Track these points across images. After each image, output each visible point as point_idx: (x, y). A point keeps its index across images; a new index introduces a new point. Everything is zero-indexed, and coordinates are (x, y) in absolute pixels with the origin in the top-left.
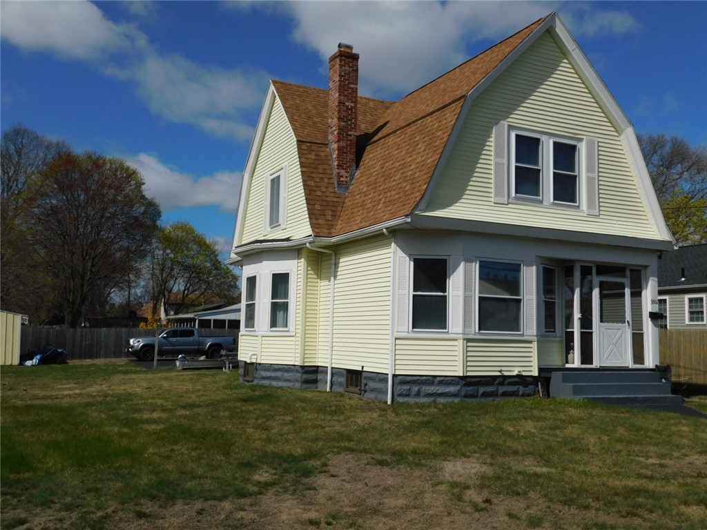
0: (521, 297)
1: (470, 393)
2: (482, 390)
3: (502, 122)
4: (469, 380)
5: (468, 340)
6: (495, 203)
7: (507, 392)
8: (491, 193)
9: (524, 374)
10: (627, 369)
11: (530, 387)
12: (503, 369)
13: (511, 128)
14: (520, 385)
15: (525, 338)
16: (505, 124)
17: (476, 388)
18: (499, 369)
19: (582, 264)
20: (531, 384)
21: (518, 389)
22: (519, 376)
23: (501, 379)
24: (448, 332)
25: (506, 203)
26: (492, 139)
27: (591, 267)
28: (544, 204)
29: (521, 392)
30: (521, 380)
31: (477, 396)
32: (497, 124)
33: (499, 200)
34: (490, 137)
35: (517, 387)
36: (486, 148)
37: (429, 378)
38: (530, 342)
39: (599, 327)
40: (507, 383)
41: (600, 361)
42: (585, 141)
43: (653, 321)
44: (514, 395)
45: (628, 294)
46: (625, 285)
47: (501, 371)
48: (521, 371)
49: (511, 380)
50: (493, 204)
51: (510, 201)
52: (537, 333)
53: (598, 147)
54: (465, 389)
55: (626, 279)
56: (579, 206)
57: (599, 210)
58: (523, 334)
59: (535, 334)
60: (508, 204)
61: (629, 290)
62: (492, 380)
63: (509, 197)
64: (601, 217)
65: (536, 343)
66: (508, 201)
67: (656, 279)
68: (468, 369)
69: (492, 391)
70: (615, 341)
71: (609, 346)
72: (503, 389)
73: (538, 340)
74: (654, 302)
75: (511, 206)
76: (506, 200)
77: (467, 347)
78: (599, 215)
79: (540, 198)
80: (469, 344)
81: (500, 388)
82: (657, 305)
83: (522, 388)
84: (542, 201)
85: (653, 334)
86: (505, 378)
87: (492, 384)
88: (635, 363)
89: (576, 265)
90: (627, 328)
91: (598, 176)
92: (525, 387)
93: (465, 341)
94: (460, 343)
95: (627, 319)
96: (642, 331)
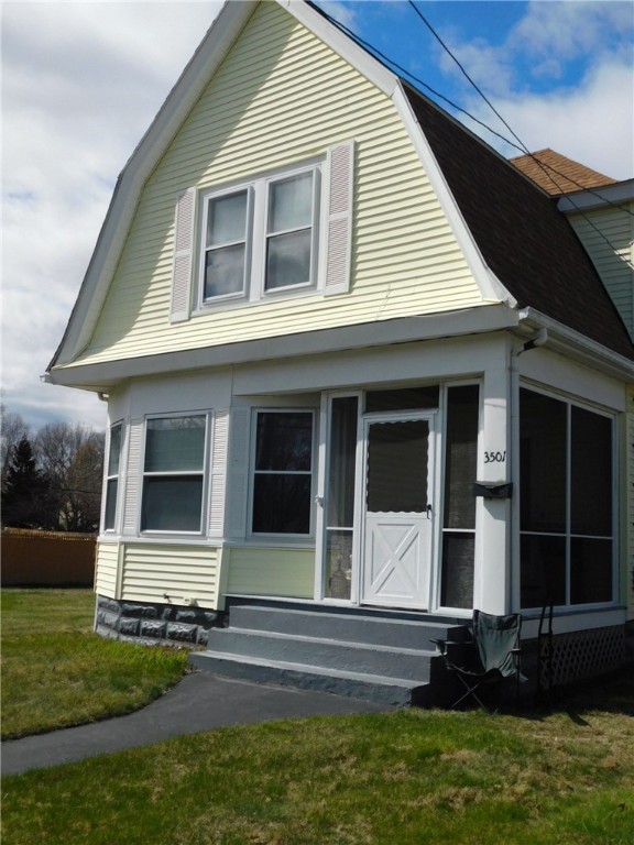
0: (203, 472)
1: (127, 627)
2: (144, 624)
3: (189, 190)
4: (127, 606)
5: (127, 545)
6: (173, 323)
7: (175, 632)
8: (167, 309)
9: (200, 604)
10: (419, 616)
11: (213, 628)
12: (169, 593)
13: (201, 193)
14: (199, 624)
15: (209, 542)
16: (192, 191)
17: (136, 620)
18: (162, 592)
19: (337, 395)
20: (214, 623)
21: (196, 629)
22: (194, 607)
23: (169, 611)
24: (116, 532)
25: (187, 318)
27: (357, 398)
28: (251, 300)
29: (198, 637)
30: (198, 615)
31: (137, 634)
32: (181, 197)
33: (177, 316)
34: (173, 221)
35: (195, 626)
37: (106, 599)
38: (214, 549)
39: (364, 520)
40: (177, 617)
41: (362, 592)
42: (329, 156)
43: (494, 503)
44: (188, 641)
45: (435, 444)
46: (431, 426)
47: (167, 597)
48: (196, 600)
49: (182, 613)
50: (169, 326)
51: (194, 314)
52: (226, 534)
53: (356, 153)
54: (125, 620)
55: (434, 411)
56: (314, 286)
57: (352, 282)
58: (204, 535)
59: (221, 534)
60: (190, 319)
61: (439, 436)
62: (157, 611)
63: (193, 307)
64: (355, 293)
65: (220, 551)
66: (190, 313)
67: (503, 402)
68: (126, 589)
69: (156, 630)
70: (398, 551)
71: (386, 561)
72: (173, 627)
73: (225, 546)
74: (495, 458)
75: (193, 321)
76: (187, 313)
77: (125, 555)
78: (351, 290)
79: (243, 293)
80: (129, 551)
81: (170, 624)
82: (503, 465)
83: (201, 630)
84: (247, 297)
85: (491, 534)
86: (176, 608)
87: (158, 617)
88: (443, 604)
89: (323, 398)
90: (429, 523)
91: (355, 213)
92: (206, 629)
93: (123, 546)
94: (116, 549)
95: (430, 502)
96: (474, 527)
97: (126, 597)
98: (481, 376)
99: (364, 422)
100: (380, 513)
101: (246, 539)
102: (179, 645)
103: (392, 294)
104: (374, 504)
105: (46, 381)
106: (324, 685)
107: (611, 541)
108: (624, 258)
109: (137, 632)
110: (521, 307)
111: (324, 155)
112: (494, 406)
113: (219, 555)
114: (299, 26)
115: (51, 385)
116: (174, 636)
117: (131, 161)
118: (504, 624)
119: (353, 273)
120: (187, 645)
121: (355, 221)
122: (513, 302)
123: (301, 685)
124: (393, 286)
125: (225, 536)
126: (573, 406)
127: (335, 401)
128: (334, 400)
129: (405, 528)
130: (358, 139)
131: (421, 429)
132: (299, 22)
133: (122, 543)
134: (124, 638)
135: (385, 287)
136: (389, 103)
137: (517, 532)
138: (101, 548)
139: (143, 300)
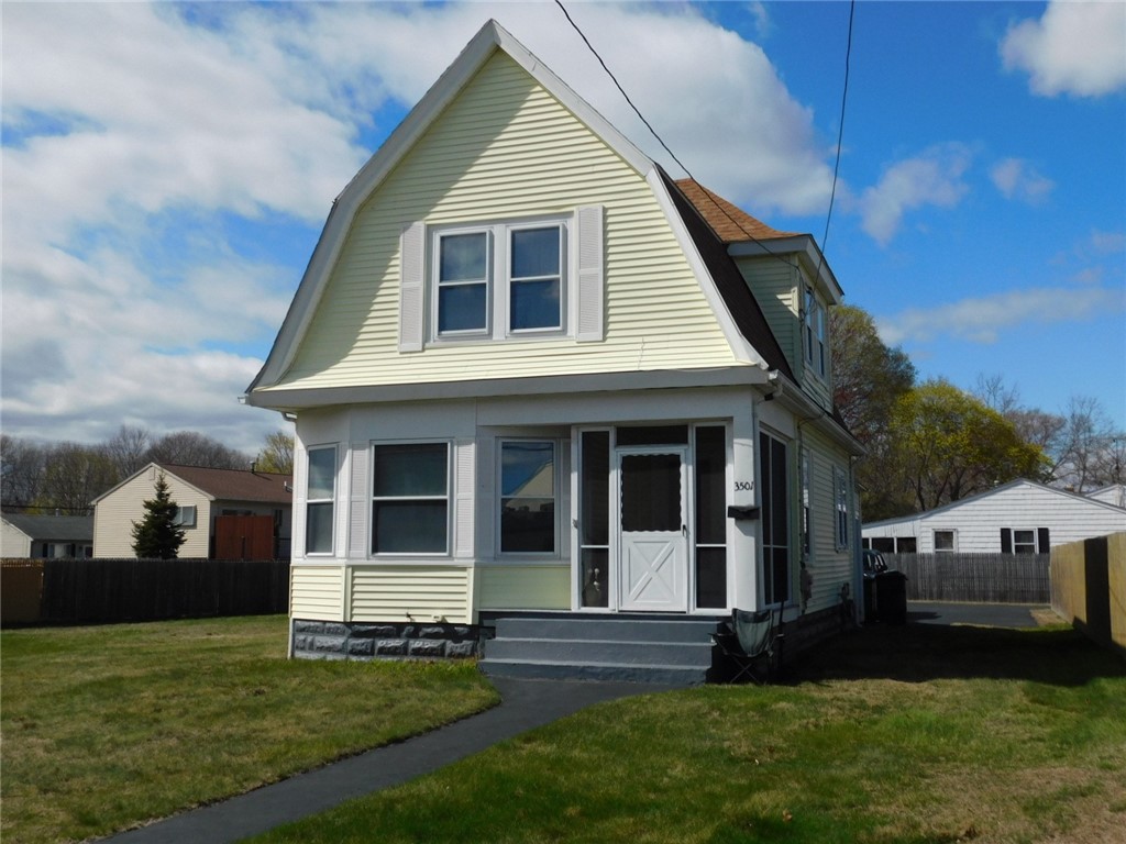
0: (447, 497)
1: (359, 648)
2: (380, 643)
3: (416, 223)
4: (357, 627)
5: (355, 568)
6: (401, 353)
7: (420, 649)
8: (395, 338)
9: (450, 621)
10: (681, 616)
11: (465, 642)
12: (411, 612)
13: (430, 229)
14: (448, 639)
15: (455, 562)
16: (419, 227)
17: (369, 640)
18: (404, 612)
19: (586, 430)
20: (467, 637)
21: (444, 644)
22: (443, 624)
23: (412, 628)
24: (334, 556)
25: (420, 349)
26: (398, 255)
27: (608, 432)
28: (494, 338)
29: (448, 651)
30: (447, 630)
31: (372, 654)
32: (405, 229)
33: (407, 346)
34: (396, 252)
35: (442, 641)
36: (390, 270)
37: (317, 624)
38: (464, 569)
39: (620, 540)
40: (421, 634)
41: (621, 600)
42: (576, 214)
43: (742, 523)
44: (436, 655)
45: (687, 474)
46: (682, 459)
47: (409, 616)
48: (444, 617)
49: (429, 630)
50: (397, 355)
51: (427, 345)
52: (477, 554)
53: (605, 217)
54: (353, 641)
55: (685, 447)
56: (564, 331)
57: (605, 331)
58: (450, 556)
59: (472, 555)
60: (423, 350)
61: (691, 468)
62: (396, 629)
63: (426, 338)
64: (608, 341)
65: (472, 571)
66: (423, 345)
67: (750, 442)
68: (355, 611)
69: (396, 648)
70: (655, 563)
71: (642, 574)
72: (416, 644)
73: (477, 566)
74: (745, 487)
75: (427, 352)
76: (421, 345)
77: (353, 578)
78: (604, 339)
79: (485, 330)
80: (356, 574)
81: (411, 641)
82: (752, 492)
83: (450, 644)
84: (490, 334)
85: (740, 548)
86: (419, 626)
87: (398, 636)
88: (699, 606)
89: (574, 433)
90: (684, 540)
91: (605, 270)
92: (455, 642)
93: (350, 570)
94: (341, 572)
95: (683, 522)
96: (724, 542)
97: (355, 619)
98: (730, 419)
99: (616, 455)
100: (636, 533)
101: (495, 558)
102: (427, 660)
103: (646, 346)
104: (628, 525)
105: (246, 403)
106: (624, 675)
107: (785, 550)
108: (786, 303)
109: (370, 651)
110: (771, 369)
111: (572, 212)
112: (743, 445)
113: (471, 573)
114: (538, 88)
115: (249, 406)
116: (418, 652)
117: (348, 188)
118: (758, 618)
119: (606, 324)
120: (434, 659)
121: (605, 278)
122: (765, 365)
123: (600, 677)
124: (646, 339)
125: (475, 557)
126: (773, 439)
127: (585, 435)
128: (583, 433)
129: (660, 545)
130: (607, 205)
131: (675, 462)
132: (538, 84)
133: (348, 567)
134: (354, 659)
135: (640, 340)
136: (644, 185)
137: (762, 546)
138: (295, 572)
139: (362, 326)
